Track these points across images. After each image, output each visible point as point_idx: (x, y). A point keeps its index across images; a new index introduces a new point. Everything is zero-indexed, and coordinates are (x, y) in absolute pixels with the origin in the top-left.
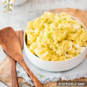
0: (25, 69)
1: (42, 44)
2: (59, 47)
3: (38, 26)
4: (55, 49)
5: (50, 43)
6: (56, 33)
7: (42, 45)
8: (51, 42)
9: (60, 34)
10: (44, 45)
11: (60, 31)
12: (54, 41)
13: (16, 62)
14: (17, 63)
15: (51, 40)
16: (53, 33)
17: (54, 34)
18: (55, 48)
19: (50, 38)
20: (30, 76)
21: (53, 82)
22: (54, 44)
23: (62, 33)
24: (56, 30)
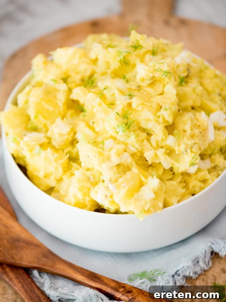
1: (115, 160)
2: (179, 145)
3: (51, 108)
5: (142, 145)
6: (143, 104)
7: (118, 166)
8: (143, 141)
9: (158, 99)
12: (149, 134)
13: (27, 271)
14: (35, 273)
15: (138, 135)
16: (134, 106)
17: (139, 108)
18: (165, 154)
19: (131, 128)
21: (197, 276)
22: (157, 142)
23: (161, 92)
24: (135, 94)
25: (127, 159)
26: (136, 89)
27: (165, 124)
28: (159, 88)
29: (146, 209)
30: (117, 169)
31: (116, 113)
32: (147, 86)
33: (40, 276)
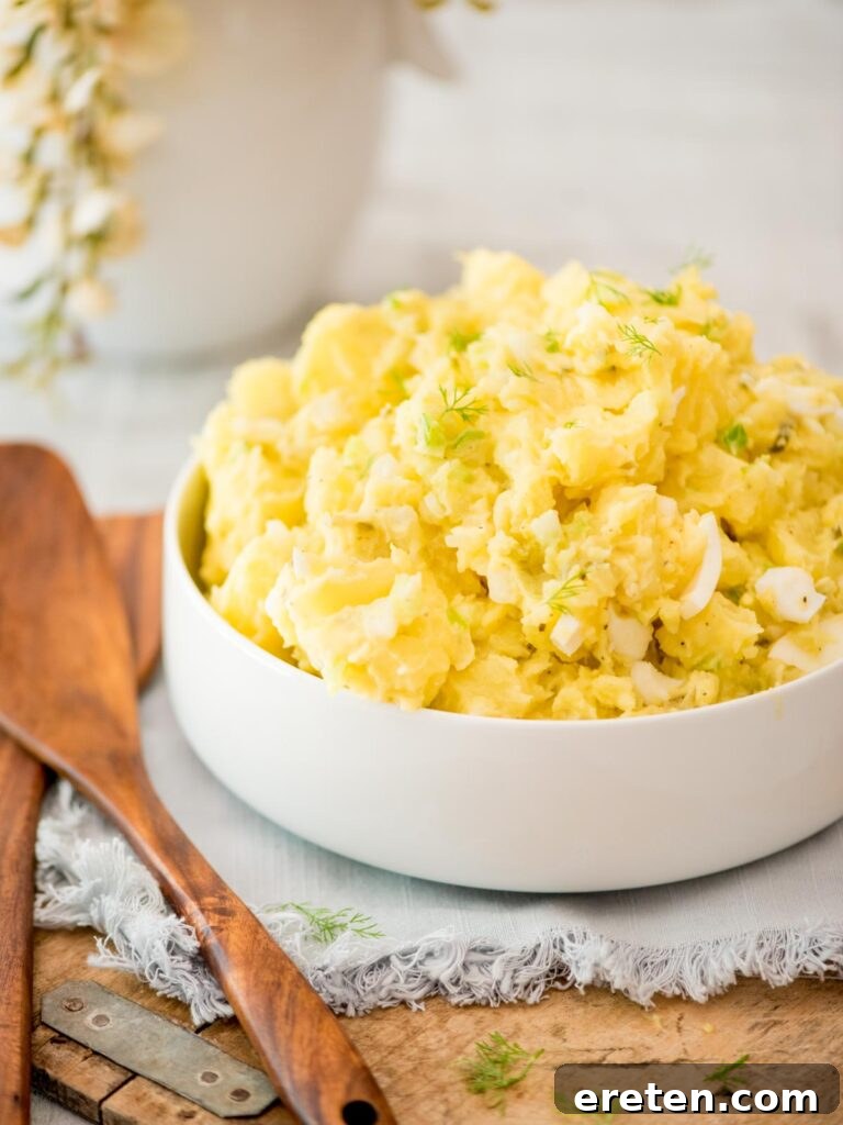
0: (141, 835)
1: (365, 512)
2: (562, 546)
4: (514, 572)
5: (463, 508)
7: (366, 528)
8: (475, 499)
10: (380, 518)
11: (589, 387)
12: (504, 489)
13: (50, 779)
14: (65, 791)
15: (470, 480)
16: (504, 392)
18: (513, 554)
19: (462, 451)
20: (191, 906)
21: (468, 1001)
22: (509, 516)
23: (617, 407)
24: (541, 380)
25: (401, 522)
26: (556, 374)
27: (553, 473)
28: (618, 393)
29: (353, 658)
30: (360, 539)
31: (441, 389)
32: (589, 376)
33: (71, 804)
